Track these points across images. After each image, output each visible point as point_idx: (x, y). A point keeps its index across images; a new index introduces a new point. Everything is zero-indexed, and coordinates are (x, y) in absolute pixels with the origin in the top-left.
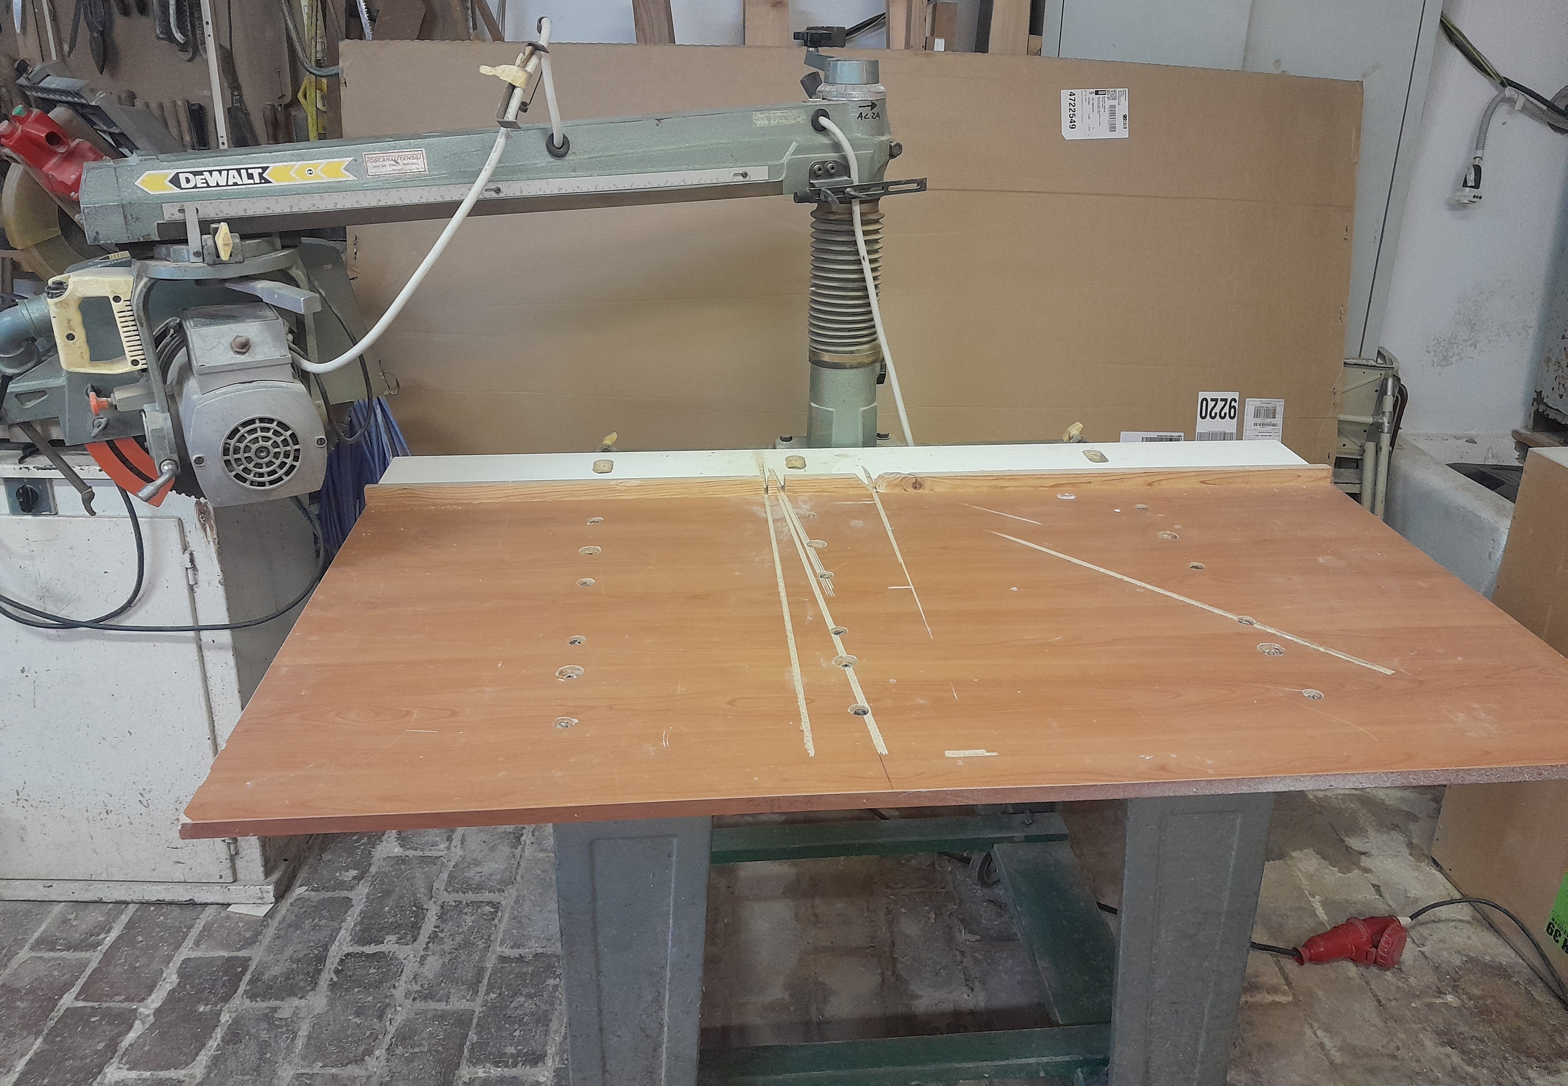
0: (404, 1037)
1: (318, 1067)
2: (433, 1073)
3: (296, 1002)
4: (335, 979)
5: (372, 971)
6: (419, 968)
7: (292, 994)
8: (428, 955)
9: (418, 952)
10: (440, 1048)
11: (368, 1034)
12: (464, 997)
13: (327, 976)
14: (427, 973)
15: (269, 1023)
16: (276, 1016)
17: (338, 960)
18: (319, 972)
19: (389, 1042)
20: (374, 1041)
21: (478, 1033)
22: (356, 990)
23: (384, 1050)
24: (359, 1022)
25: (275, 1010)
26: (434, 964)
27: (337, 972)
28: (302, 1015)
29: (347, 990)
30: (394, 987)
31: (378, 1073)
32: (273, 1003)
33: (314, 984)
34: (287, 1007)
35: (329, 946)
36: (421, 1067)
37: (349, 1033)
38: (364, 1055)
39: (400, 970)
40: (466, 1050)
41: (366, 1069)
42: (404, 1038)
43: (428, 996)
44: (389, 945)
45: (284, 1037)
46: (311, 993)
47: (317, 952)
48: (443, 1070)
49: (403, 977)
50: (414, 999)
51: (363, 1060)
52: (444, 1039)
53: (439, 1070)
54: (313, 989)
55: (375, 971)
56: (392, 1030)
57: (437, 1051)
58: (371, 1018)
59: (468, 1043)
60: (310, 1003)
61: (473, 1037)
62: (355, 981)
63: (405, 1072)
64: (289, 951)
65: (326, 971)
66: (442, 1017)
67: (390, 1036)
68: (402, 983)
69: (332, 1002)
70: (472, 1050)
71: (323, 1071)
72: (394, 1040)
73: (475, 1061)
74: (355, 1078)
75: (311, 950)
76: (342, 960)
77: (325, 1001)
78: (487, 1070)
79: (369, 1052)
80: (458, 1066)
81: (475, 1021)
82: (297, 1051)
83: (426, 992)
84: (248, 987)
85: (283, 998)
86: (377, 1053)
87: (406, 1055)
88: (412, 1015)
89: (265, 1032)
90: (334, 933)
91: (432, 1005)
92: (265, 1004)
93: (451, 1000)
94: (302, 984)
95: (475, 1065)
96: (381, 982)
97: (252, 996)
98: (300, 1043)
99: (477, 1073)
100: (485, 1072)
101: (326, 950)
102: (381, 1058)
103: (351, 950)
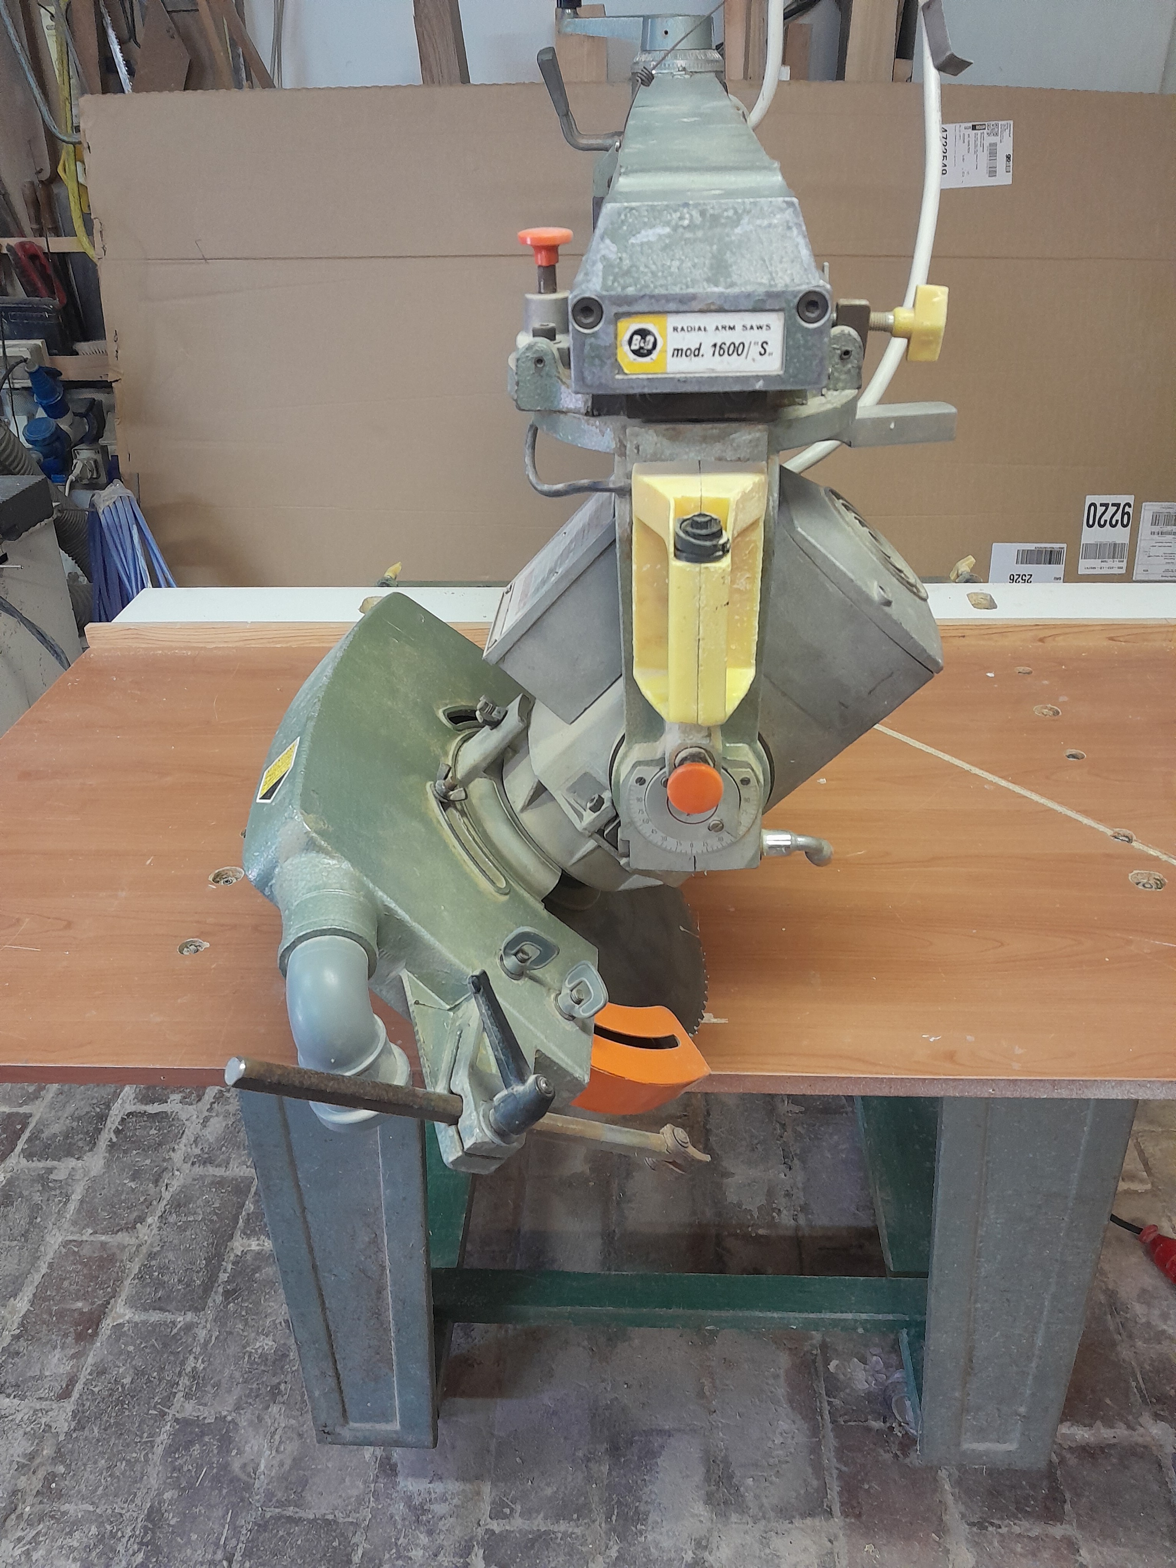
0: (178, 1204)
1: (88, 1234)
2: (205, 1244)
3: (72, 1162)
4: (114, 1140)
5: (153, 1132)
6: (201, 1130)
7: (69, 1154)
8: (211, 1116)
9: (202, 1112)
10: (215, 1218)
11: (142, 1200)
12: (244, 1163)
13: (107, 1136)
14: (208, 1136)
15: (43, 1185)
16: (51, 1177)
17: (119, 1119)
18: (99, 1131)
19: (163, 1210)
20: (148, 1208)
21: (256, 1202)
22: (135, 1152)
23: (157, 1218)
24: (134, 1187)
25: (50, 1170)
26: (217, 1125)
27: (117, 1132)
28: (77, 1177)
29: (125, 1152)
30: (174, 1150)
31: (149, 1242)
32: (50, 1163)
33: (93, 1144)
34: (63, 1168)
35: (112, 1104)
36: (193, 1237)
37: (123, 1197)
38: (135, 1222)
39: (181, 1132)
40: (241, 1221)
41: (137, 1238)
42: (179, 1206)
43: (207, 1160)
44: (173, 1104)
45: (56, 1200)
46: (88, 1154)
47: (98, 1110)
48: (216, 1242)
49: (184, 1140)
50: (193, 1164)
51: (135, 1228)
52: (219, 1208)
53: (211, 1241)
54: (91, 1150)
55: (156, 1132)
56: (167, 1196)
57: (211, 1221)
58: (147, 1182)
59: (244, 1213)
60: (87, 1164)
61: (250, 1206)
62: (133, 1142)
63: (176, 1242)
64: (70, 1108)
65: (107, 1130)
66: (219, 1183)
67: (165, 1202)
68: (182, 1145)
69: (108, 1165)
70: (247, 1221)
71: (92, 1238)
72: (169, 1206)
73: (249, 1232)
74: (125, 1247)
75: (93, 1108)
76: (123, 1119)
77: (102, 1162)
78: (261, 1243)
79: (141, 1219)
80: (231, 1237)
81: (253, 1190)
82: (68, 1216)
83: (206, 1156)
84: (26, 1146)
85: (61, 1158)
86: (150, 1220)
87: (179, 1224)
88: (190, 1181)
89: (39, 1194)
90: (118, 1091)
91: (211, 1170)
92: (41, 1164)
93: (231, 1165)
94: (80, 1144)
95: (249, 1237)
96: (160, 1144)
97: (29, 1155)
98: (72, 1206)
99: (250, 1245)
100: (259, 1245)
101: (109, 1108)
102: (154, 1226)
103: (132, 1108)
